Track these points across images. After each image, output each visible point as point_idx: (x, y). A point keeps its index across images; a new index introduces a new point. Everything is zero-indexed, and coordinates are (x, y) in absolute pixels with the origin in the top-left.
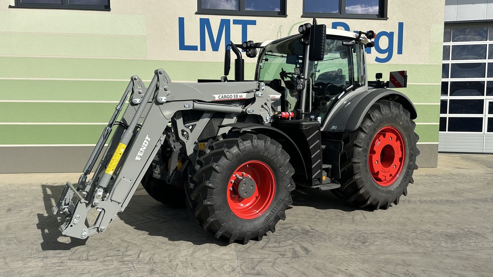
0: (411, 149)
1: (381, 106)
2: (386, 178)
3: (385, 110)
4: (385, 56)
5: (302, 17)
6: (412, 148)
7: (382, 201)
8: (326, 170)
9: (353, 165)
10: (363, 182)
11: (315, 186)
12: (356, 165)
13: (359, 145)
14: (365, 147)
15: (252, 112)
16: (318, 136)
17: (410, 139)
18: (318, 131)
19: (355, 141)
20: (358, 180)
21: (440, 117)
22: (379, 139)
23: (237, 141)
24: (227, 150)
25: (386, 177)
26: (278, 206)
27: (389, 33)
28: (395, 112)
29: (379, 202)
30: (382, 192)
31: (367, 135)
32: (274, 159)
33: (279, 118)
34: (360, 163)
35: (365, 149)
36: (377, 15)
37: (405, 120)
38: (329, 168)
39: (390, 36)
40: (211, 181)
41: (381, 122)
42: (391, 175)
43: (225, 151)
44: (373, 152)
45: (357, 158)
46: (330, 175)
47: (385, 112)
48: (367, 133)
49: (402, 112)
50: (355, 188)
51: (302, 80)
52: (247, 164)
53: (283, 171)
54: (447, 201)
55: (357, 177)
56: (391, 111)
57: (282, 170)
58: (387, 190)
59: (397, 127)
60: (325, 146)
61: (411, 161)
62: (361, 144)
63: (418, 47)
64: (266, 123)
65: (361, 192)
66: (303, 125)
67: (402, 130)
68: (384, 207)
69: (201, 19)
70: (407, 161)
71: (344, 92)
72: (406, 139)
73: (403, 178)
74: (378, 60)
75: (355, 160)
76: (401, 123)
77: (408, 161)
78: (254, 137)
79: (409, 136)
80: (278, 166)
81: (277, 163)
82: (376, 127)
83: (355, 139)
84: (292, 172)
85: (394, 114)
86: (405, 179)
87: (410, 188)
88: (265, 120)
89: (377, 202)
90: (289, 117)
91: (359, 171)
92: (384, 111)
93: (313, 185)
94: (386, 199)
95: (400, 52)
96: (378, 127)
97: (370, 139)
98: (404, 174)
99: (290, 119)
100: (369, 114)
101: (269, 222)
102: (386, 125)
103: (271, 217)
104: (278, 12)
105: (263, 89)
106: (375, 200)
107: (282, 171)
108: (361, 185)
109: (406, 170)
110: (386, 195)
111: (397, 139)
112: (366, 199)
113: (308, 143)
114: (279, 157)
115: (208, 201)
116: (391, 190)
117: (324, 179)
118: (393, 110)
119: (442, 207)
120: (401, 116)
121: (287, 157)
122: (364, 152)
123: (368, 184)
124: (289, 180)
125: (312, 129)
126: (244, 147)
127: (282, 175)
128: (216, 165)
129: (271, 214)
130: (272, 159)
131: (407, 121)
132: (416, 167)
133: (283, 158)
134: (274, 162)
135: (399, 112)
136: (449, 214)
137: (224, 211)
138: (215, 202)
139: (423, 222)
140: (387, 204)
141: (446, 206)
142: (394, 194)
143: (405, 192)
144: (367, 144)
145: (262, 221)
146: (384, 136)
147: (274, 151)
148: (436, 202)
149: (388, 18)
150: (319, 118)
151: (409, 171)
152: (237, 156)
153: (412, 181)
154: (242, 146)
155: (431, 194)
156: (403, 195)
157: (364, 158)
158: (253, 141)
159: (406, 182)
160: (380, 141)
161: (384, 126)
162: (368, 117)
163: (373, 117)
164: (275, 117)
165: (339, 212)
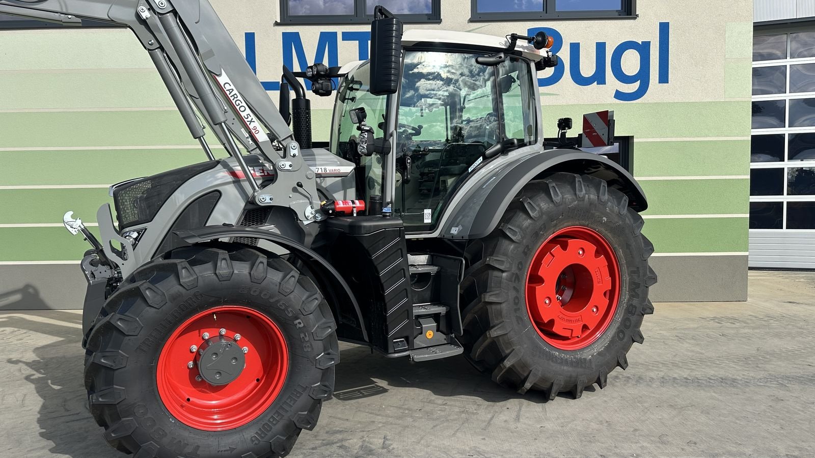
0: (634, 272)
1: (550, 185)
2: (572, 332)
3: (560, 194)
4: (634, 87)
5: (470, 21)
6: (636, 269)
7: (562, 383)
8: (436, 317)
9: (488, 307)
10: (510, 344)
11: (396, 352)
12: (494, 307)
13: (497, 266)
14: (512, 271)
15: (269, 201)
16: (401, 249)
17: (631, 252)
18: (398, 239)
19: (488, 259)
20: (501, 339)
21: (750, 202)
22: (551, 253)
23: (176, 265)
24: (147, 285)
25: (572, 330)
26: (292, 402)
27: (641, 43)
28: (587, 196)
29: (552, 383)
30: (561, 363)
31: (517, 245)
32: (278, 301)
33: (331, 212)
34: (500, 303)
35: (513, 274)
36: (617, 11)
37: (613, 212)
38: (440, 313)
39: (643, 49)
40: (107, 354)
41: (551, 219)
42: (585, 327)
43: (142, 288)
44: (535, 279)
45: (495, 293)
46: (443, 327)
47: (563, 198)
48: (516, 241)
49: (606, 197)
50: (496, 354)
51: (366, 136)
52: (213, 313)
53: (304, 326)
54: (723, 380)
55: (494, 333)
56: (576, 194)
57: (300, 323)
58: (575, 358)
59: (595, 227)
60: (437, 268)
61: (633, 296)
62: (503, 265)
63: (701, 68)
64: (306, 223)
65: (508, 363)
66: (360, 227)
67: (609, 234)
68: (571, 393)
69: (284, 34)
70: (625, 297)
71: (481, 158)
72: (620, 253)
73: (615, 333)
74: (619, 95)
75: (489, 298)
76: (605, 218)
77: (627, 296)
78: (221, 256)
79: (628, 246)
80: (290, 315)
81: (287, 307)
82: (541, 229)
83: (492, 254)
84: (330, 327)
85: (584, 200)
86: (621, 335)
87: (635, 352)
88: (301, 217)
89: (549, 385)
90: (353, 211)
91: (501, 320)
92: (558, 195)
93: (390, 352)
94: (571, 377)
95: (664, 78)
96: (545, 228)
97: (525, 253)
98: (617, 325)
99: (355, 215)
100: (522, 203)
101: (267, 437)
102: (565, 225)
103: (274, 425)
104: (427, 15)
105: (294, 156)
106: (544, 379)
107: (302, 325)
108: (507, 348)
109: (624, 316)
110: (571, 369)
111: (597, 254)
112: (523, 378)
113: (376, 263)
114: (292, 296)
115: (101, 396)
116: (585, 359)
117: (430, 337)
118: (582, 193)
119: (703, 396)
120: (604, 204)
121: (314, 297)
122: (511, 281)
123: (525, 346)
124: (319, 345)
125: (383, 236)
126: (192, 278)
127: (302, 335)
128: (120, 319)
129: (274, 419)
130: (271, 301)
131: (619, 215)
132: (648, 310)
133: (303, 299)
134: (279, 309)
135: (598, 196)
136: (708, 413)
137: (146, 417)
138: (120, 397)
139: (637, 433)
140: (576, 386)
141: (714, 392)
142: (594, 367)
143: (622, 362)
144: (520, 263)
145: (250, 434)
146: (564, 247)
147: (278, 284)
148: (697, 383)
149: (637, 16)
150: (428, 212)
151: (631, 318)
152: (174, 298)
153: (641, 339)
154: (189, 277)
155: (698, 363)
156: (618, 367)
157: (512, 294)
158: (219, 264)
159: (625, 340)
160: (554, 256)
161: (562, 226)
162: (517, 206)
163: (533, 208)
164: (323, 210)
165: (474, 403)
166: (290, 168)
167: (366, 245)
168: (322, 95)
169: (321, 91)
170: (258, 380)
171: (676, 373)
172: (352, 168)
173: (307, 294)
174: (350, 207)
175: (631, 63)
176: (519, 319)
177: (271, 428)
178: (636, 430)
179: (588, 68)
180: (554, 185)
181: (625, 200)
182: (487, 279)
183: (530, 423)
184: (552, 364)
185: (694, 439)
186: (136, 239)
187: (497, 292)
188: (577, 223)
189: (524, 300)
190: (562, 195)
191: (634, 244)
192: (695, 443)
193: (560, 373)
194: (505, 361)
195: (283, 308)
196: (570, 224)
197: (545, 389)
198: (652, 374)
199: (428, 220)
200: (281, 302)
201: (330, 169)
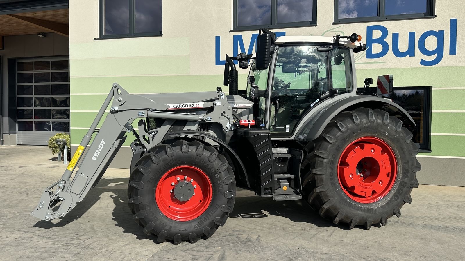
0: (405, 163)
1: (353, 114)
3: (359, 119)
4: (433, 57)
5: (333, 24)
6: (407, 162)
7: (358, 220)
8: (289, 180)
9: (316, 176)
10: (327, 196)
11: (265, 195)
12: (318, 176)
13: (320, 155)
14: (329, 159)
15: (210, 120)
16: (269, 144)
17: (403, 152)
18: (267, 139)
19: (315, 152)
20: (322, 193)
22: (353, 150)
23: (165, 146)
24: (153, 154)
25: (366, 193)
26: (213, 212)
27: (438, 32)
28: (376, 120)
29: (352, 220)
30: (358, 210)
31: (332, 145)
32: (208, 165)
33: (238, 125)
34: (322, 175)
36: (424, 13)
37: (392, 130)
38: (291, 178)
39: (440, 35)
40: (136, 182)
41: (353, 133)
42: (374, 192)
43: (151, 155)
44: (344, 164)
45: (319, 169)
46: (292, 185)
47: (361, 121)
48: (332, 143)
49: (388, 121)
50: (320, 201)
51: (254, 89)
52: (181, 168)
53: (220, 177)
54: (463, 229)
55: (318, 190)
56: (369, 119)
57: (218, 176)
58: (366, 207)
59: (381, 137)
60: (291, 155)
61: (405, 177)
62: (324, 155)
64: (227, 130)
65: (326, 206)
66: (251, 133)
67: (390, 142)
68: (364, 226)
70: (400, 177)
71: (318, 100)
72: (397, 152)
73: (393, 196)
74: (423, 62)
75: (315, 171)
76: (387, 133)
77: (401, 177)
78: (184, 143)
79: (402, 149)
80: (213, 172)
81: (212, 168)
82: (347, 137)
83: (318, 149)
85: (374, 123)
86: (396, 198)
87: (405, 209)
88: (224, 127)
89: (350, 220)
90: (248, 125)
91: (322, 184)
92: (358, 120)
93: (262, 194)
94: (363, 217)
95: (453, 51)
96: (350, 137)
97: (337, 150)
98: (394, 192)
99: (249, 127)
100: (336, 123)
101: (201, 226)
102: (362, 135)
103: (205, 221)
104: (309, 21)
105: (222, 98)
106: (347, 217)
107: (219, 177)
108: (326, 199)
109: (398, 187)
110: (363, 213)
111: (383, 152)
112: (335, 215)
113: (256, 151)
114: (214, 163)
115: (133, 200)
116: (373, 209)
117: (285, 190)
118: (373, 119)
119: (445, 236)
120: (387, 125)
121: (225, 164)
122: (329, 164)
123: (336, 198)
124: (226, 187)
125: (260, 137)
126: (171, 152)
127: (219, 182)
128: (142, 168)
129: (205, 219)
130: (205, 164)
131: (396, 131)
132: (414, 185)
133: (220, 165)
134: (208, 168)
135: (383, 121)
136: (442, 244)
137: (150, 211)
138: (140, 201)
139: (394, 249)
140: (366, 223)
141: (454, 235)
142: (378, 213)
143: (396, 212)
144: (334, 155)
145: (194, 224)
146: (362, 147)
147: (208, 157)
148: (445, 229)
149: (436, 16)
150: (288, 127)
151: (403, 189)
152: (164, 160)
153: (410, 201)
154: (170, 152)
155: (453, 220)
156: (395, 216)
157: (329, 171)
158: (183, 146)
159: (399, 201)
160: (355, 152)
161: (360, 137)
162: (332, 125)
163: (342, 126)
164: (234, 125)
165: (310, 226)
166: (220, 105)
167: (251, 142)
168: (243, 68)
169: (243, 66)
170: (200, 201)
171: (435, 223)
172: (252, 104)
173: (221, 163)
174: (247, 124)
175: (431, 43)
176: (333, 184)
177: (203, 223)
178: (394, 247)
179: (403, 47)
180: (356, 114)
181: (401, 123)
182: (315, 162)
183: (336, 238)
184: (352, 210)
185: (426, 255)
186: (153, 135)
187: (320, 169)
188: (370, 135)
189: (336, 174)
190: (360, 120)
191: (406, 147)
192: (425, 257)
193: (358, 214)
194: (324, 205)
195: (210, 168)
196: (365, 135)
197: (348, 223)
198: (419, 223)
199: (288, 131)
200: (209, 166)
201: (241, 105)
